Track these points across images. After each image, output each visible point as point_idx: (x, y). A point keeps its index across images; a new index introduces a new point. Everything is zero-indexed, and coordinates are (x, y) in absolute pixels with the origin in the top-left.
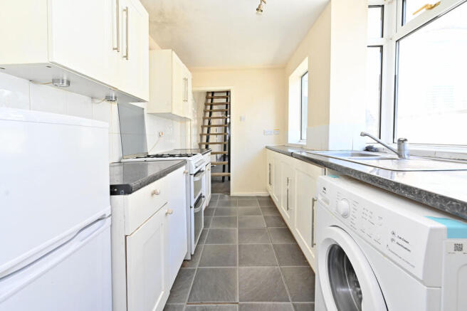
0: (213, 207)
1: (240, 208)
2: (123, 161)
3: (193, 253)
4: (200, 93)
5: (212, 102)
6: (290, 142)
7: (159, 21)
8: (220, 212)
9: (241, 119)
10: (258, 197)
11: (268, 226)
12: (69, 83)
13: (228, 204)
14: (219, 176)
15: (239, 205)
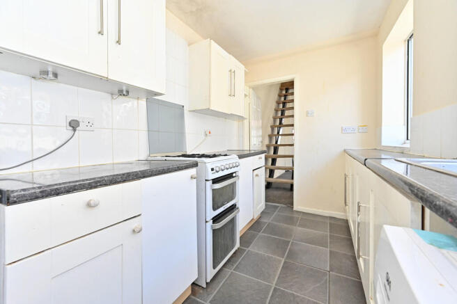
0: (265, 221)
1: (300, 228)
2: (150, 158)
3: (208, 281)
4: (271, 85)
5: (285, 99)
6: (384, 143)
7: (194, 9)
8: (272, 229)
9: (307, 113)
10: (331, 218)
11: (331, 270)
12: (56, 75)
13: (291, 220)
14: (286, 183)
15: (301, 225)
